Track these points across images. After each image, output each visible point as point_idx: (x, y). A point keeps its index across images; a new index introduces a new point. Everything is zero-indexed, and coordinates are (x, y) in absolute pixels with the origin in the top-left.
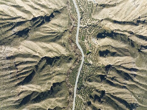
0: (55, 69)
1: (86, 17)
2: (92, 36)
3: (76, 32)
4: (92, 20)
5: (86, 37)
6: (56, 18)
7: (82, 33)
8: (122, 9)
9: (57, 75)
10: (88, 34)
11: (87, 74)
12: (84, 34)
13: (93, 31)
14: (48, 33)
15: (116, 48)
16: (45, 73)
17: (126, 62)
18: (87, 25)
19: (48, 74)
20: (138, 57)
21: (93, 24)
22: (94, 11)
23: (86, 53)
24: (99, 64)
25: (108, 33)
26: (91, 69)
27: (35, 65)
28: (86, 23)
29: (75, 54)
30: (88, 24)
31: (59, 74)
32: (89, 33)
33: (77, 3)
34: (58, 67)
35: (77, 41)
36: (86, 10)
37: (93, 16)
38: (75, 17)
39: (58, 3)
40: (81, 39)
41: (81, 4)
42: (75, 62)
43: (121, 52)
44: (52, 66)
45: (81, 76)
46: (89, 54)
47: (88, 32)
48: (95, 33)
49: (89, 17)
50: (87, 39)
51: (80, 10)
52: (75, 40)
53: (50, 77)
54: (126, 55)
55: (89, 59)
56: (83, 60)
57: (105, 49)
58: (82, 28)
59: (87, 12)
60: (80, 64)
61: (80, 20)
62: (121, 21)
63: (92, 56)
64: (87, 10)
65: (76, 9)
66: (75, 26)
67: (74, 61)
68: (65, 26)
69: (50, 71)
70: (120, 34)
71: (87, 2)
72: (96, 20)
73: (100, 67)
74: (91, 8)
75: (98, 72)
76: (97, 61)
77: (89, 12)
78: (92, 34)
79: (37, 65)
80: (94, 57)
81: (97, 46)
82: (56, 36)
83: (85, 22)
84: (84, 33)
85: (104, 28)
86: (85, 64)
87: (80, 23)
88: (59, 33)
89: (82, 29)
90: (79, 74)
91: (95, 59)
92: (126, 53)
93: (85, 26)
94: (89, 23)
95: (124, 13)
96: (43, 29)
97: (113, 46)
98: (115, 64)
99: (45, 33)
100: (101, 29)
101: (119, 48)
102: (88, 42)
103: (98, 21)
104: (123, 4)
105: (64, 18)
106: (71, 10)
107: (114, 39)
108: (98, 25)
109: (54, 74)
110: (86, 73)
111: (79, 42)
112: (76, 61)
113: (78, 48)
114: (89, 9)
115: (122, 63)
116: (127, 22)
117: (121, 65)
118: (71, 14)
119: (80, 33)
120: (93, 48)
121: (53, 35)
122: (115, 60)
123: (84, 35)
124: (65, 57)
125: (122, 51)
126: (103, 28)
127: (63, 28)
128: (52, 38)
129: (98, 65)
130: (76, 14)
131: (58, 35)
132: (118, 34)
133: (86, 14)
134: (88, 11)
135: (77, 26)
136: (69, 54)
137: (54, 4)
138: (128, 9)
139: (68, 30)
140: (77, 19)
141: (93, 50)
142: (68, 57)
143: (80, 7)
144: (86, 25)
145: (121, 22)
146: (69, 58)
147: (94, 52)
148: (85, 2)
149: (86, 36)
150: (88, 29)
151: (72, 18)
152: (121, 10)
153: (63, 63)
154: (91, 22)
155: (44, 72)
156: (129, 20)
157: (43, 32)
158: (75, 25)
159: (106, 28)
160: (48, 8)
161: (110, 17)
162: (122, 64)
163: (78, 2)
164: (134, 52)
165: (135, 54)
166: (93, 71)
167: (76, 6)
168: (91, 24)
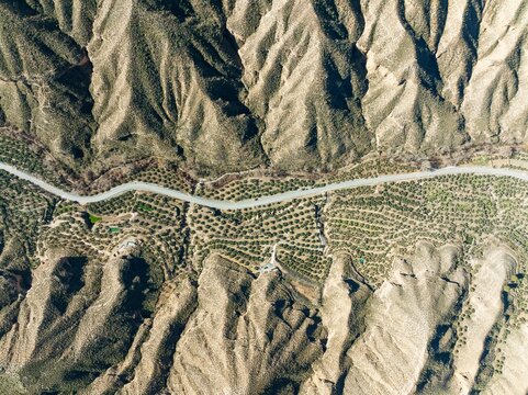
0: (40, 92)
1: (217, 229)
2: (145, 240)
3: (172, 188)
4: (204, 248)
5: (146, 220)
6: (220, 122)
7: (164, 209)
8: (211, 358)
9: (23, 97)
10: (154, 227)
11: (15, 204)
12: (158, 215)
13: (163, 249)
14: (169, 86)
15: (78, 316)
16: (21, 53)
17: (17, 345)
18: (192, 229)
19: (18, 63)
20: (21, 387)
21: (190, 250)
22: (233, 260)
23: (91, 210)
24: (45, 250)
25: (144, 297)
26: (31, 221)
27: (57, 22)
28: (196, 226)
29: (95, 171)
30: (194, 232)
31: (27, 105)
32: (158, 232)
33: (276, 206)
34: (46, 104)
35: (138, 186)
36: (245, 232)
37: (214, 253)
38: (227, 190)
39: (282, 138)
40: (142, 201)
41: (268, 220)
42: (65, 168)
43: (56, 332)
44: (49, 83)
45: (13, 182)
46: (83, 221)
47: (165, 229)
48: (155, 252)
49: (214, 238)
50: (137, 221)
51: (249, 211)
52: (145, 178)
53: (10, 68)
54: (39, 346)
55: (65, 218)
56: (68, 197)
57: (88, 278)
58: (181, 208)
59: (237, 236)
60: (56, 185)
61: (214, 209)
62: (177, 349)
63: (76, 229)
64: (243, 239)
65: (253, 199)
66: (194, 188)
67: (71, 166)
68: (196, 150)
69: (31, 71)
70: (132, 340)
71: (270, 239)
72: (201, 265)
73: (32, 254)
74: (247, 252)
75: (13, 243)
76: (54, 245)
77: (234, 243)
78: (154, 243)
79: (58, 28)
80: (69, 237)
81: (107, 253)
82: (161, 114)
83: (200, 225)
84: (161, 214)
85: (166, 288)
86: (51, 201)
87: (200, 207)
88: (173, 125)
89: (178, 211)
90: (23, 175)
91: (61, 240)
92: (48, 349)
93: (189, 220)
94: (197, 238)
95: (198, 364)
96: (181, 66)
97: (90, 308)
98: (26, 305)
99: (167, 72)
100: (166, 276)
101: (77, 327)
102: (127, 222)
103: (197, 269)
104: (225, 366)
105: (223, 152)
106: (252, 181)
107: (112, 315)
108: (183, 267)
109: (20, 83)
110: (21, 200)
111: (135, 191)
112: (70, 172)
113: (114, 186)
114: (246, 243)
115: (21, 330)
116: (168, 370)
117: (14, 326)
118: (241, 178)
119: (166, 199)
120: (101, 236)
121: (165, 102)
122: (36, 307)
123: (155, 212)
124: (89, 136)
125: (62, 335)
126: (168, 282)
127: (188, 142)
128: (151, 97)
129: (41, 245)
130: (237, 196)
131: (165, 120)
132: (134, 332)
133: (231, 232)
134: (238, 240)
135: (192, 193)
136: (97, 151)
137: (278, 121)
138: (205, 379)
139: (184, 159)
140: (218, 198)
141: (97, 239)
142: (88, 147)
143: (259, 213)
144: (190, 226)
145: (174, 351)
146: (83, 148)
147: (88, 238)
148: (272, 236)
149: (149, 221)
150: (173, 231)
151: (224, 181)
152: (210, 354)
153: (64, 124)
154: (196, 246)
155: (25, 49)
156: (173, 378)
157: (170, 65)
158: (198, 186)
159: (167, 295)
160: (267, 100)
161: (200, 314)
162: (17, 329)
163: (279, 209)
164: (45, 374)
165: (37, 378)
166: (22, 226)
167: (265, 200)
168: (192, 244)
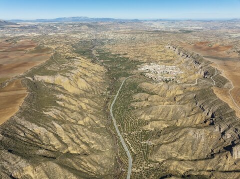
1: (140, 160)
4: (149, 162)
8: (185, 143)
13: (153, 175)
21: (151, 168)
22: (150, 152)
28: (140, 167)
30: (143, 168)
33: (128, 146)
36: (139, 152)
37: (149, 158)
38: (124, 161)
41: (133, 146)
47: (144, 177)
49: (144, 160)
51: (131, 153)
58: (134, 174)
59: (141, 154)
65: (126, 153)
66: (125, 171)
71: (140, 145)
72: (156, 162)
74: (146, 149)
82: (94, 177)
85: (170, 172)
87: (132, 166)
94: (145, 166)
95: (190, 148)
100: (164, 172)
104: (184, 137)
106: (119, 153)
108: (159, 168)
114: (143, 151)
118: (119, 157)
126: (167, 172)
130: (126, 157)
133: (140, 156)
134: (143, 153)
135: (127, 171)
140: (128, 163)
144: (140, 169)
150: (144, 174)
151: (120, 162)
154: (149, 165)
167: (126, 149)
168: (148, 168)
